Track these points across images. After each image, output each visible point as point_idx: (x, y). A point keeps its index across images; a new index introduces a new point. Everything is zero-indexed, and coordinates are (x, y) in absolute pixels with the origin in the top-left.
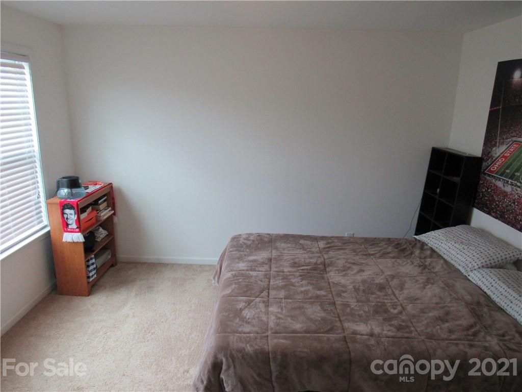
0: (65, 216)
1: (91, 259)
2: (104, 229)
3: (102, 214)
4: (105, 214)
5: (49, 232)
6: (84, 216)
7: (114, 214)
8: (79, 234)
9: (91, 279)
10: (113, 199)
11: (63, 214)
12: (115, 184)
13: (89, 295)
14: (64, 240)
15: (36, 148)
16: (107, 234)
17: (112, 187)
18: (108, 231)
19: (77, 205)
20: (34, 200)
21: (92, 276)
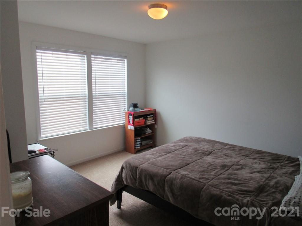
0: (129, 118)
1: (139, 139)
2: (150, 129)
3: (148, 122)
4: (150, 122)
5: (125, 125)
6: (137, 120)
7: (156, 123)
8: (133, 126)
9: (137, 148)
10: (156, 116)
11: (129, 117)
12: (157, 110)
13: (134, 154)
14: (128, 128)
15: (126, 91)
16: (152, 132)
17: (156, 111)
18: (152, 131)
19: (133, 114)
20: (122, 111)
21: (138, 147)
